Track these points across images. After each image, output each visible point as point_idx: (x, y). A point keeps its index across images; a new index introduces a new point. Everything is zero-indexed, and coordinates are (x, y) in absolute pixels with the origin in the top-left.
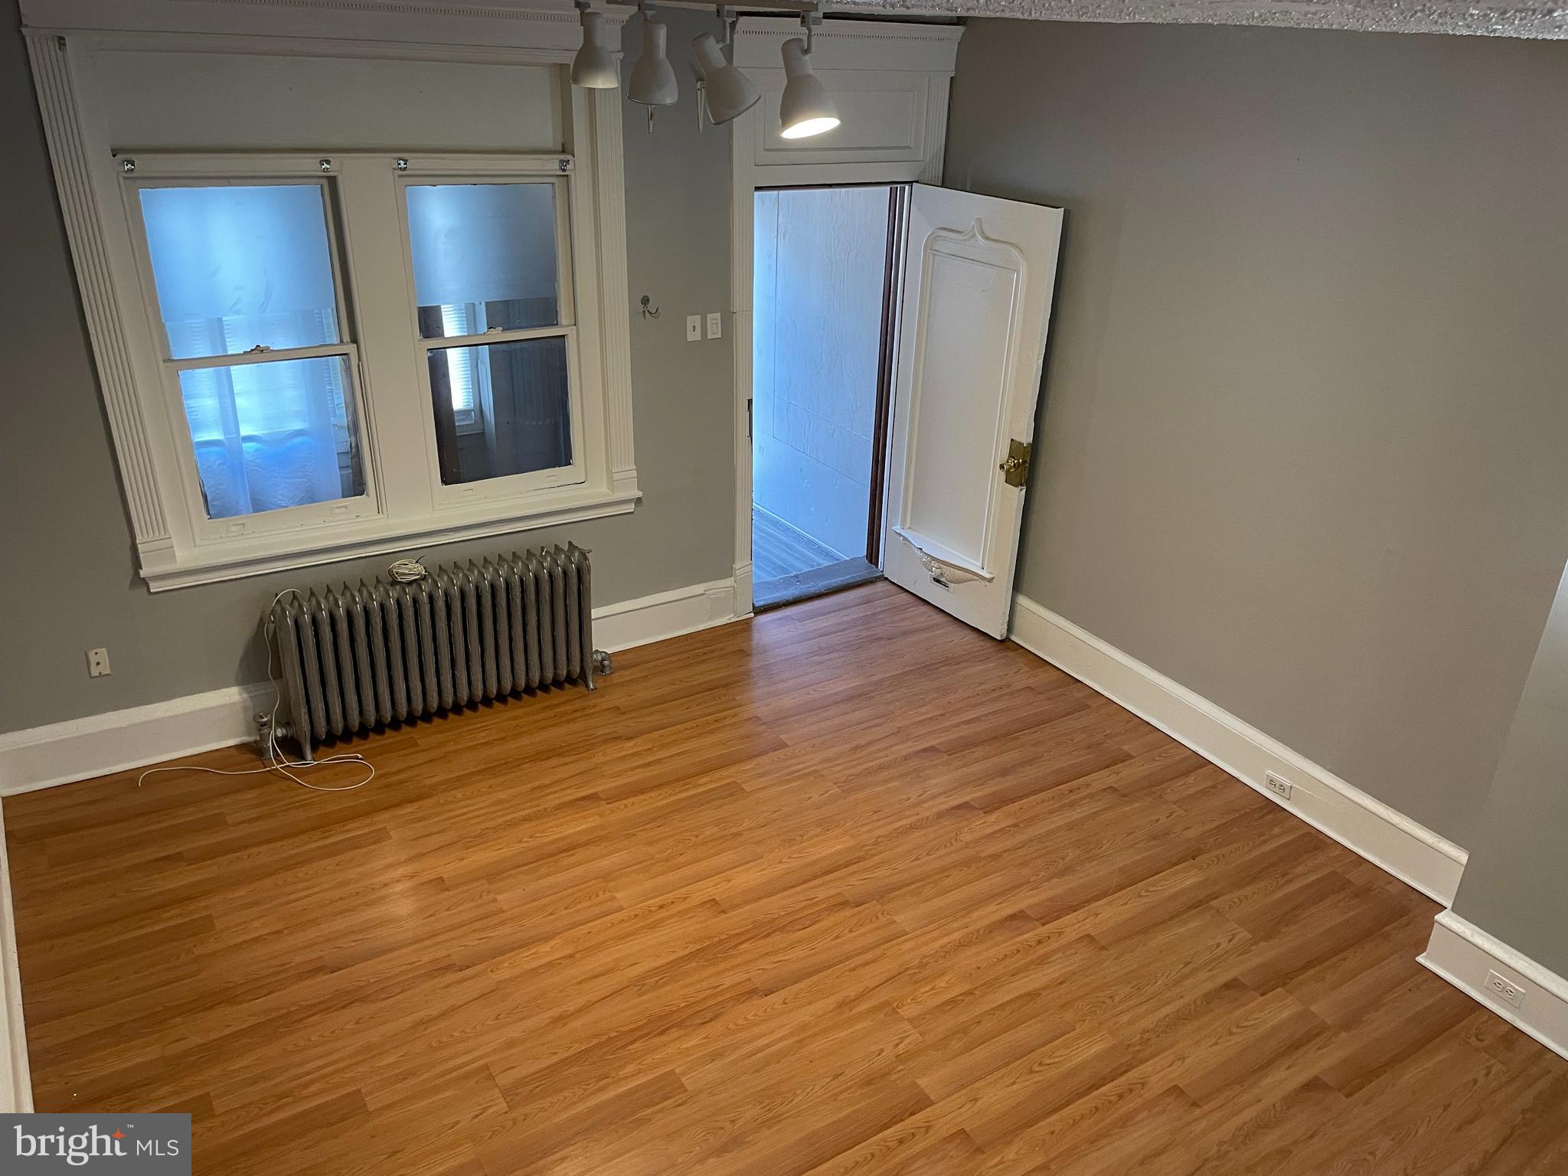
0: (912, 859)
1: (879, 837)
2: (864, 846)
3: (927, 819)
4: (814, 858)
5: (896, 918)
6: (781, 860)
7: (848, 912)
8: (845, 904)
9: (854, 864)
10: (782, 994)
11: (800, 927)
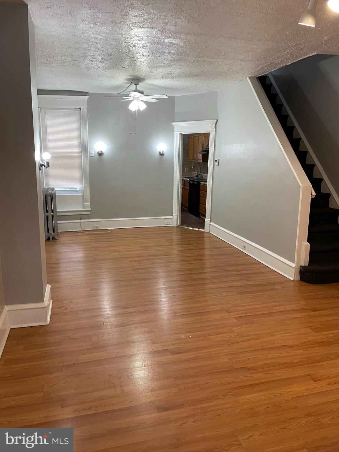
0: (210, 384)
1: (222, 399)
2: (233, 395)
3: (189, 405)
4: (263, 393)
5: (228, 360)
6: (281, 395)
7: (249, 366)
8: (250, 369)
9: (240, 387)
10: (279, 345)
11: (272, 364)
